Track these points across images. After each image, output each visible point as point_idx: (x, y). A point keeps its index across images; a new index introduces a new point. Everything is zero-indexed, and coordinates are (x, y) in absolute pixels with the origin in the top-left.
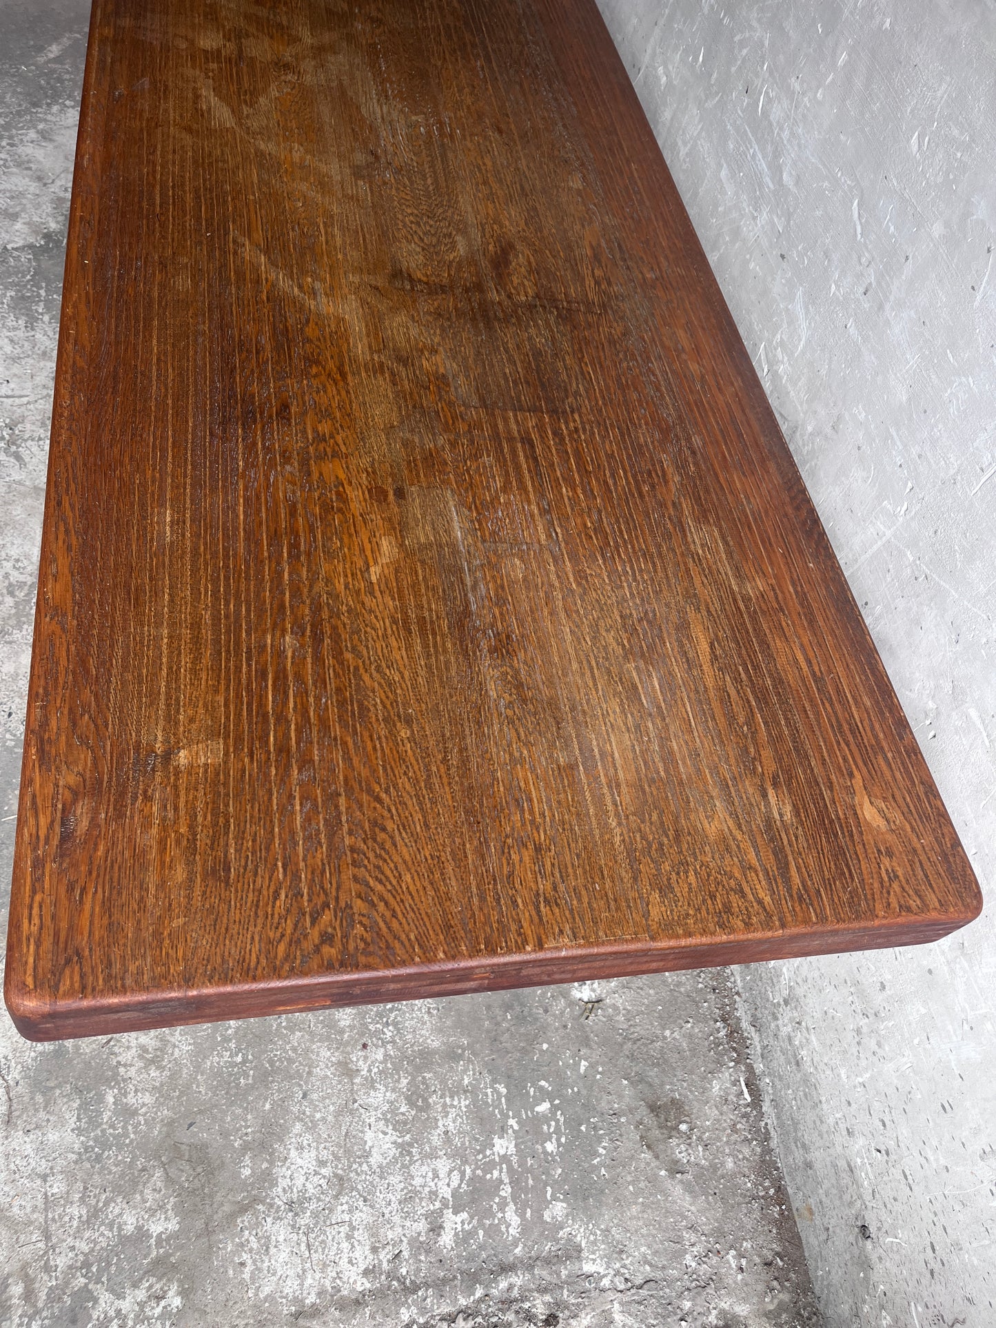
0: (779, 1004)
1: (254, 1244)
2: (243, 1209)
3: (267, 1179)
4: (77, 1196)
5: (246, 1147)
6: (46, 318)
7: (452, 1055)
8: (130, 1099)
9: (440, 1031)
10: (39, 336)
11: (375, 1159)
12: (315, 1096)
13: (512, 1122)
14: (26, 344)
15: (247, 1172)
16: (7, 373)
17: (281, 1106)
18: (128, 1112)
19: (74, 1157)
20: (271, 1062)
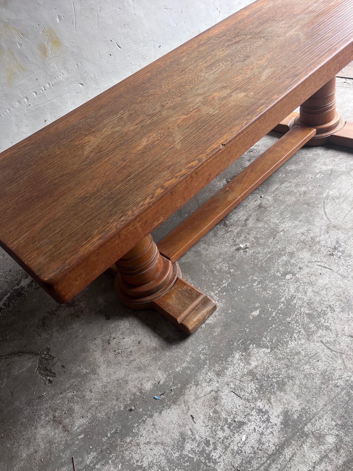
6: (283, 299)
10: (292, 291)
14: (301, 289)
16: (318, 278)
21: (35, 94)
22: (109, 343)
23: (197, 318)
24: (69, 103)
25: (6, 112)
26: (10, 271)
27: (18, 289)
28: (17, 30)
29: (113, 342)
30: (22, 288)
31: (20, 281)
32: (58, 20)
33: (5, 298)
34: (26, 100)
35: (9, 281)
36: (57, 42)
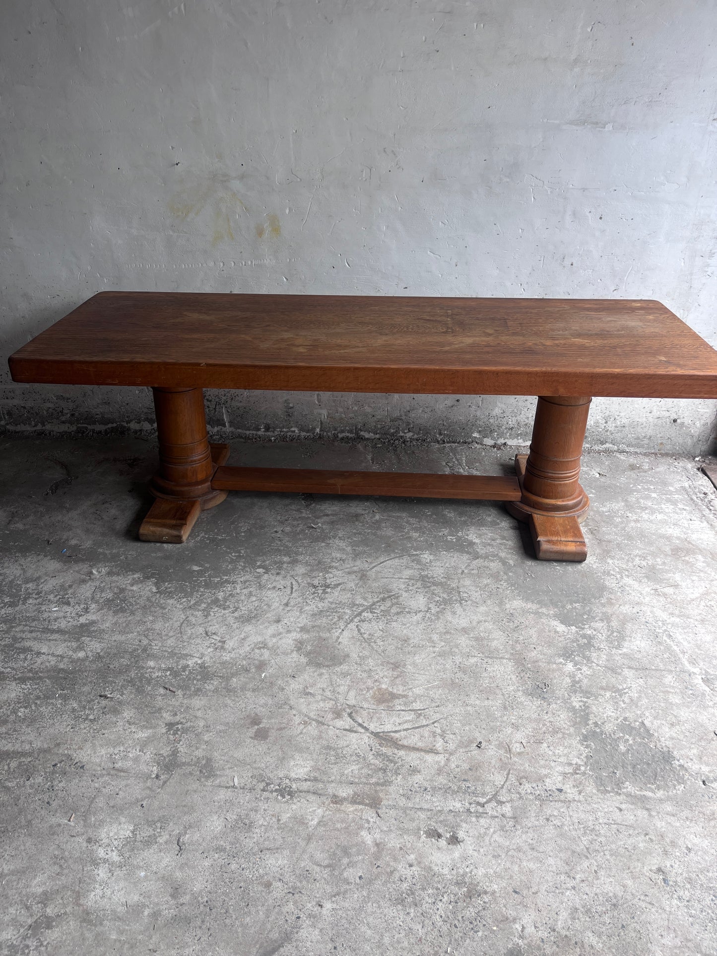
0: (605, 426)
1: (700, 541)
2: (689, 543)
3: (678, 538)
4: (698, 574)
5: (670, 541)
6: (226, 577)
7: (626, 501)
8: (660, 563)
9: (618, 503)
11: (666, 518)
12: (648, 528)
13: (646, 493)
14: (248, 584)
15: (677, 542)
17: (654, 534)
18: (664, 563)
19: (684, 575)
20: (638, 535)
21: (233, 264)
22: (103, 504)
23: (154, 529)
24: (265, 289)
25: (199, 265)
26: (127, 404)
27: (125, 427)
28: (242, 203)
29: (107, 505)
30: (129, 429)
31: (131, 421)
32: (287, 211)
33: (110, 426)
34: (222, 265)
35: (122, 413)
36: (276, 230)
